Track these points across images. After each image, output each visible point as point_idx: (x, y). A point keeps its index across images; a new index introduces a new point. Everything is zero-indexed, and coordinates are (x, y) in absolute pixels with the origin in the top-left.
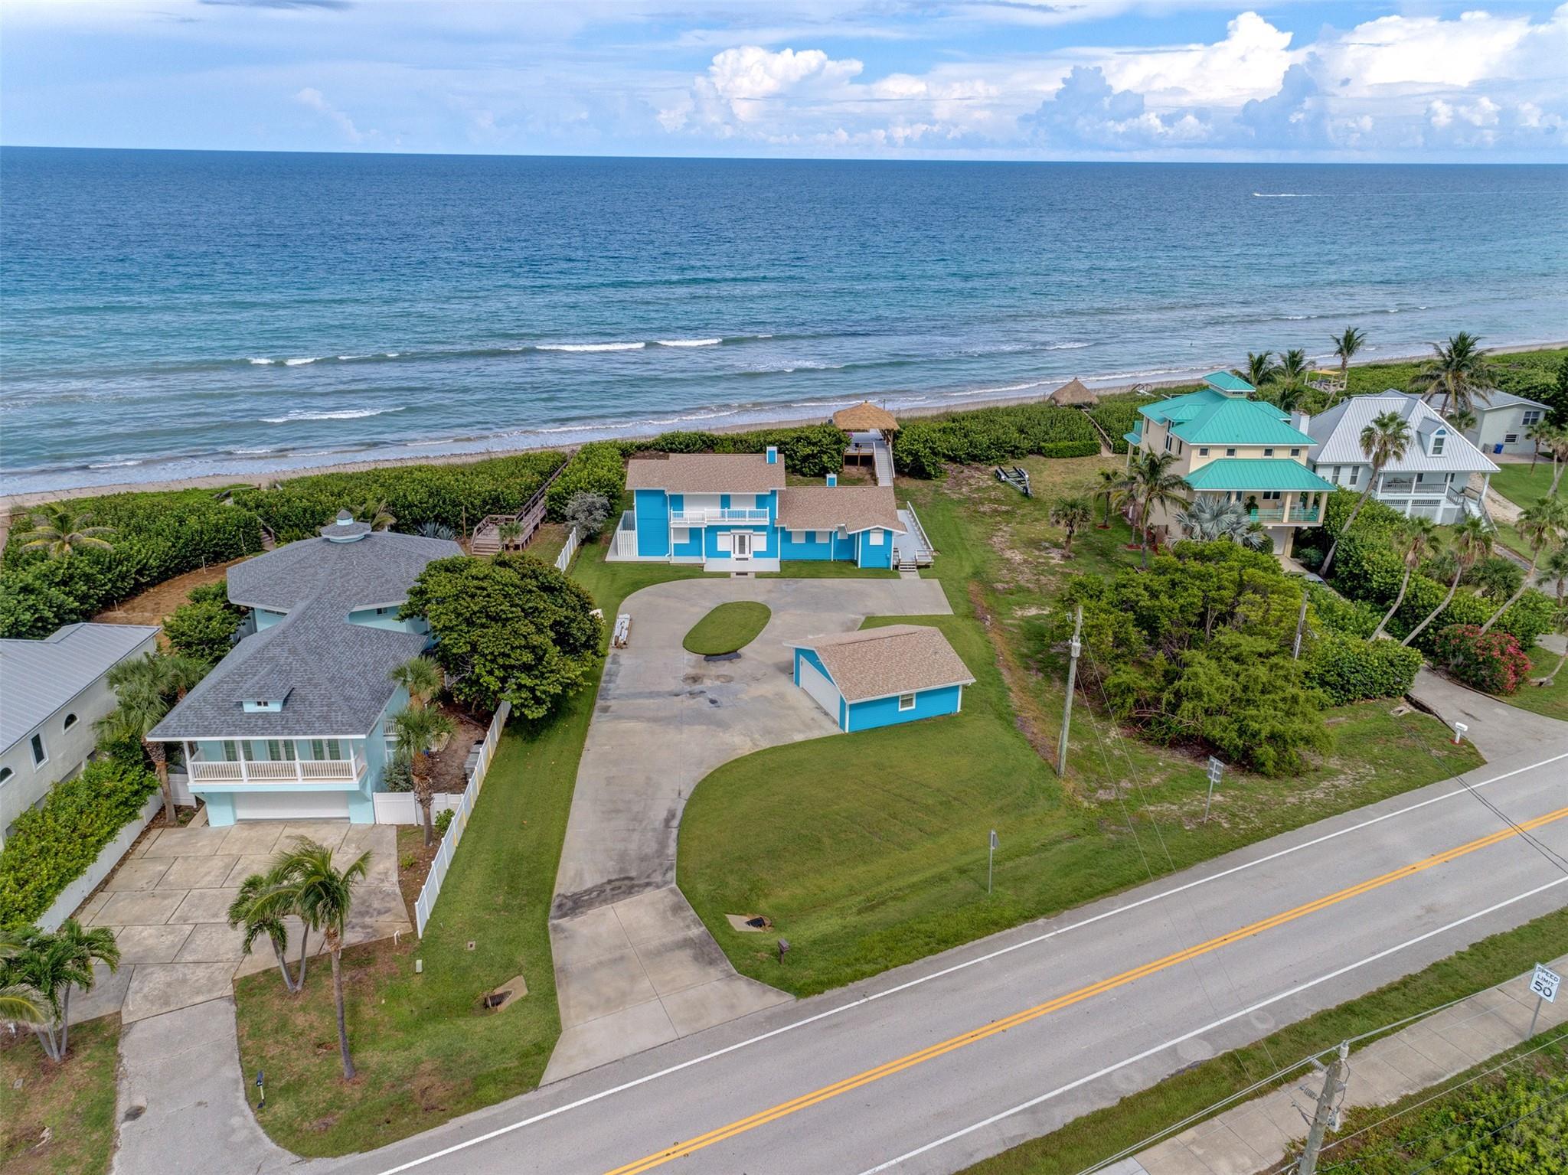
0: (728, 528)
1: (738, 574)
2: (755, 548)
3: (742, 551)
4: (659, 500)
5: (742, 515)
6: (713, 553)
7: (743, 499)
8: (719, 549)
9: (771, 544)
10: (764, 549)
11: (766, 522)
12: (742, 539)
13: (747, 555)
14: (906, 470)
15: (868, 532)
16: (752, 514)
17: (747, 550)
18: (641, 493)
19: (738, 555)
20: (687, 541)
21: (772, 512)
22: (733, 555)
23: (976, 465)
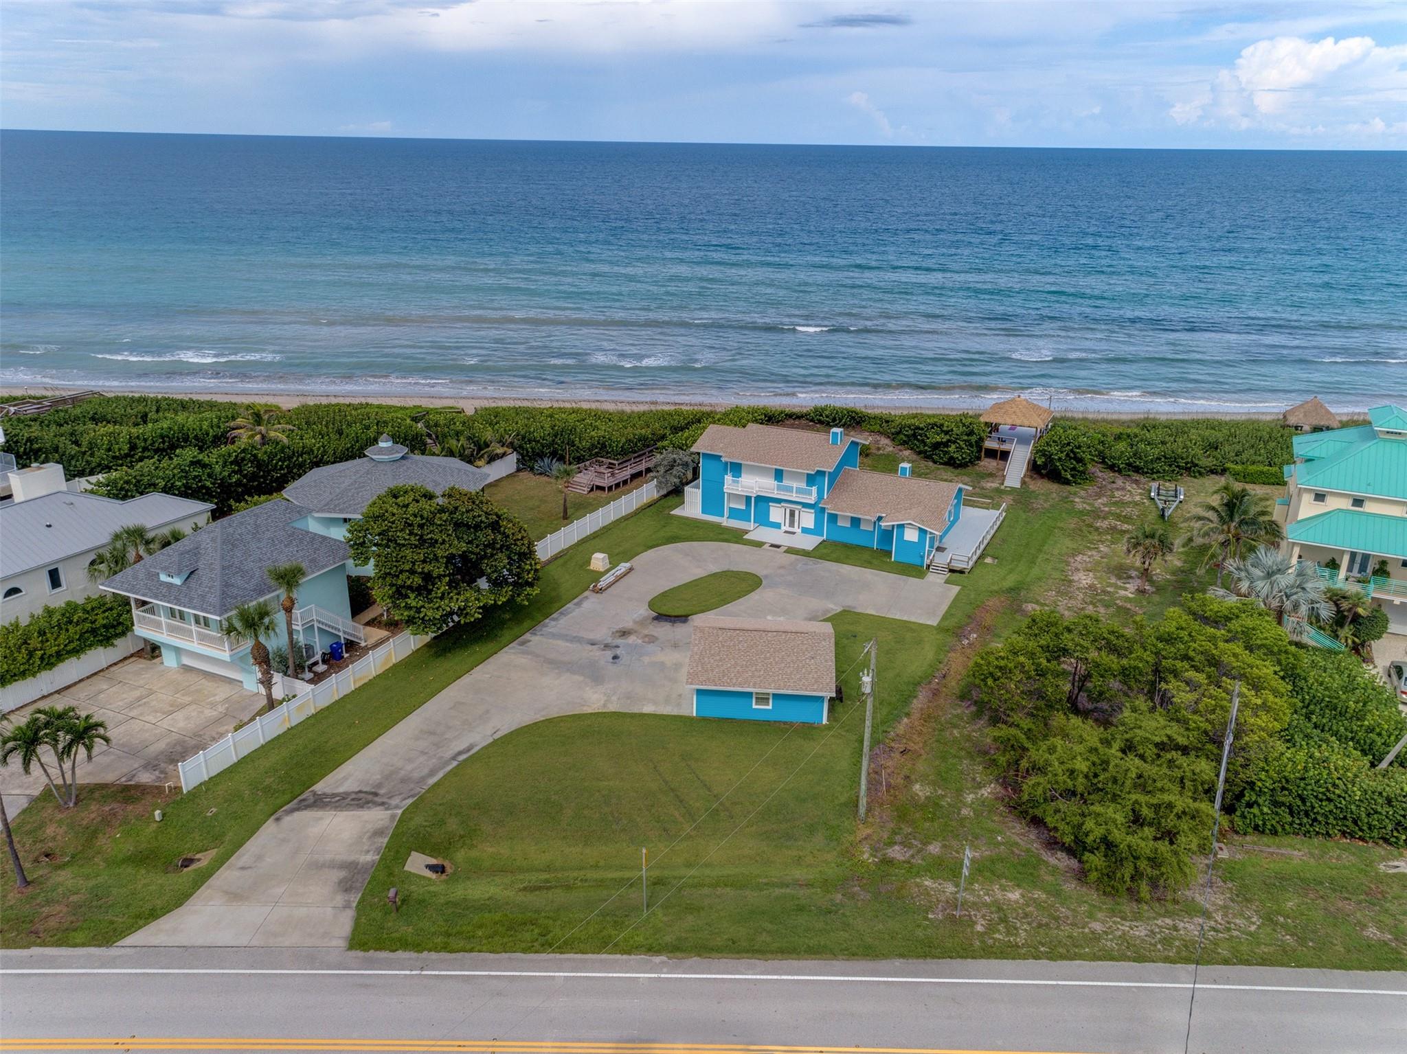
0: (779, 501)
1: (772, 546)
2: (803, 524)
3: (792, 524)
5: (789, 489)
6: (763, 520)
7: (795, 476)
8: (771, 519)
9: (818, 522)
10: (812, 526)
11: (812, 499)
12: (792, 514)
14: (1045, 472)
15: (903, 526)
16: (799, 491)
17: (796, 524)
18: (706, 456)
19: (786, 528)
20: (743, 507)
21: (820, 492)
22: (784, 528)
23: (1136, 476)
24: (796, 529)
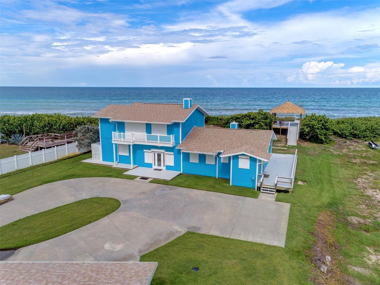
0: (149, 147)
1: (143, 178)
2: (167, 163)
3: (159, 165)
5: (155, 138)
6: (140, 162)
7: (160, 127)
8: (146, 162)
9: (177, 161)
10: (172, 164)
11: (170, 144)
12: (159, 155)
14: (308, 137)
15: (238, 156)
16: (162, 139)
17: (162, 164)
18: (102, 120)
19: (156, 167)
20: (127, 154)
21: (177, 139)
22: (154, 167)
23: (356, 140)
24: (162, 167)
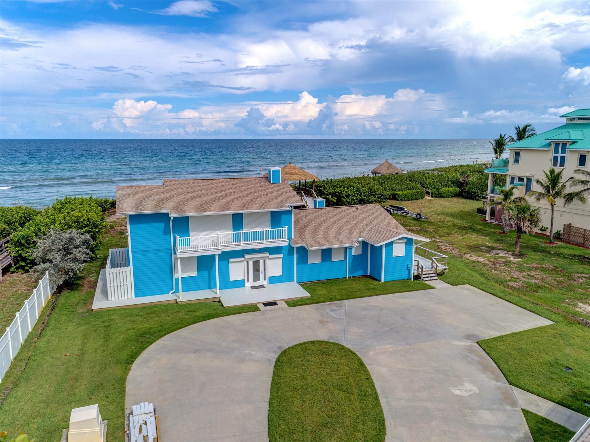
0: (241, 254)
1: (266, 304)
2: (271, 274)
3: (256, 278)
4: (160, 226)
5: (259, 236)
8: (232, 278)
9: (287, 267)
10: (280, 273)
12: (256, 264)
13: (262, 282)
15: (391, 243)
16: (270, 235)
17: (262, 276)
18: (135, 219)
20: (195, 274)
21: (289, 232)
22: (247, 284)
